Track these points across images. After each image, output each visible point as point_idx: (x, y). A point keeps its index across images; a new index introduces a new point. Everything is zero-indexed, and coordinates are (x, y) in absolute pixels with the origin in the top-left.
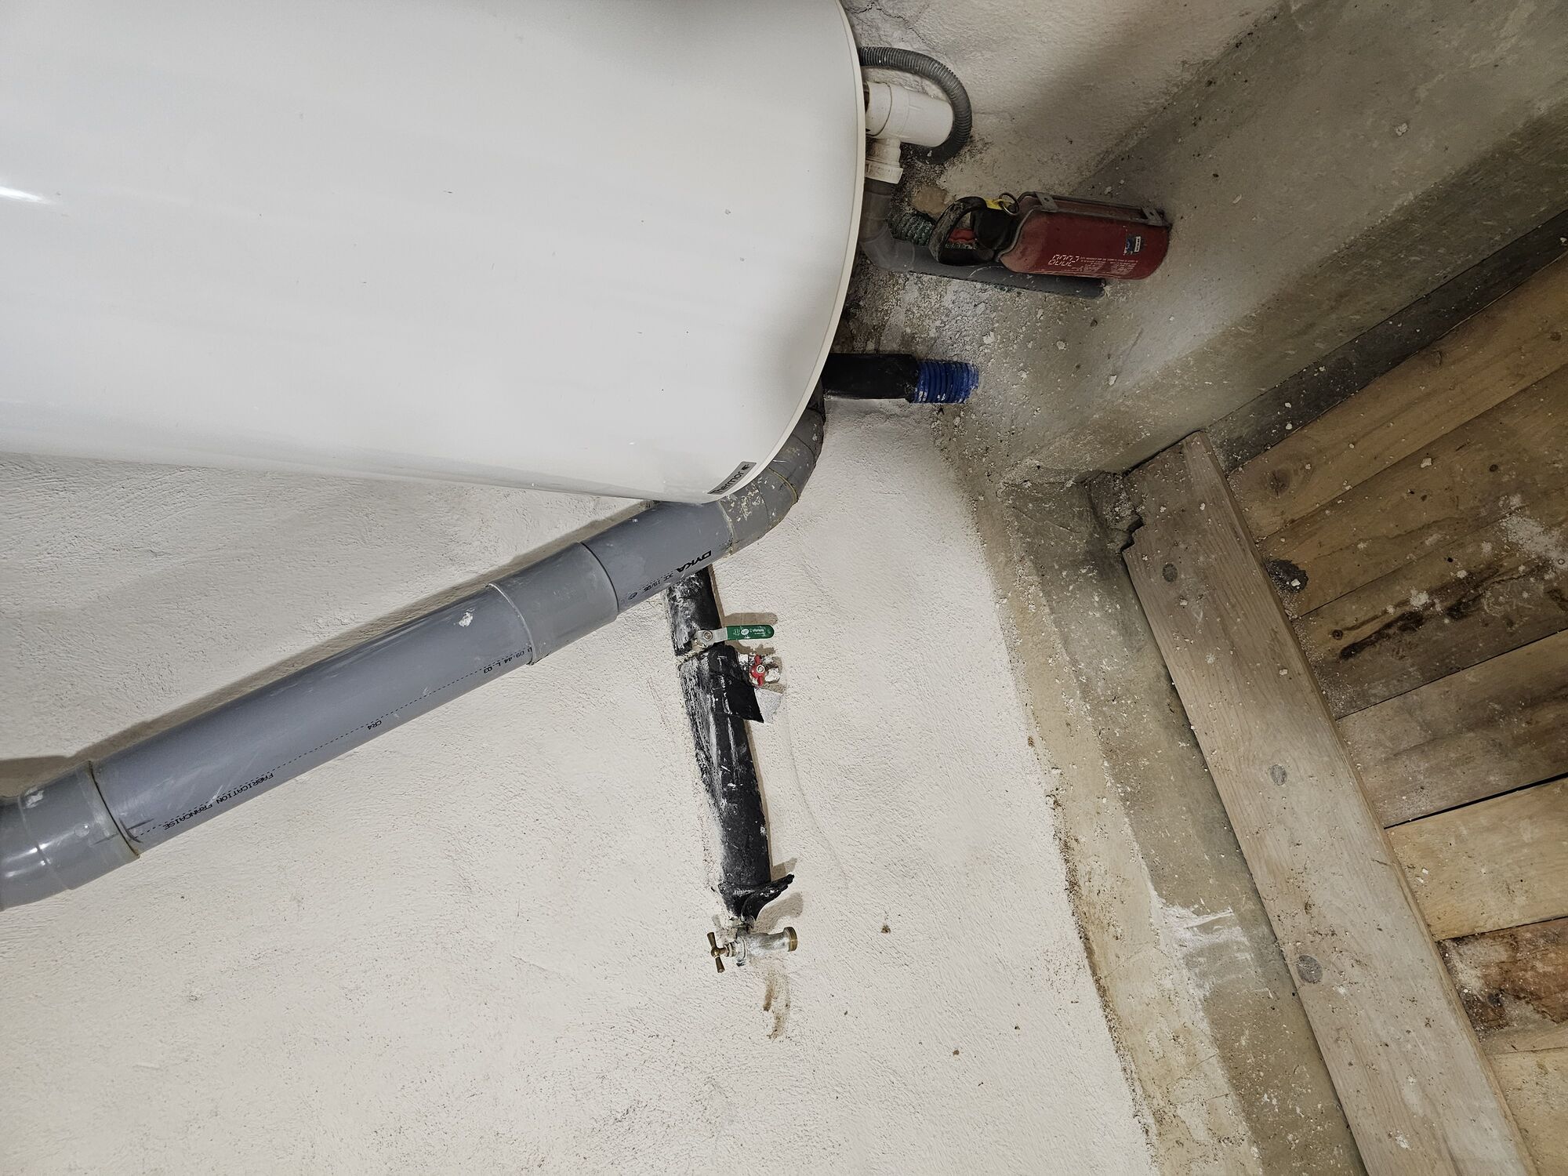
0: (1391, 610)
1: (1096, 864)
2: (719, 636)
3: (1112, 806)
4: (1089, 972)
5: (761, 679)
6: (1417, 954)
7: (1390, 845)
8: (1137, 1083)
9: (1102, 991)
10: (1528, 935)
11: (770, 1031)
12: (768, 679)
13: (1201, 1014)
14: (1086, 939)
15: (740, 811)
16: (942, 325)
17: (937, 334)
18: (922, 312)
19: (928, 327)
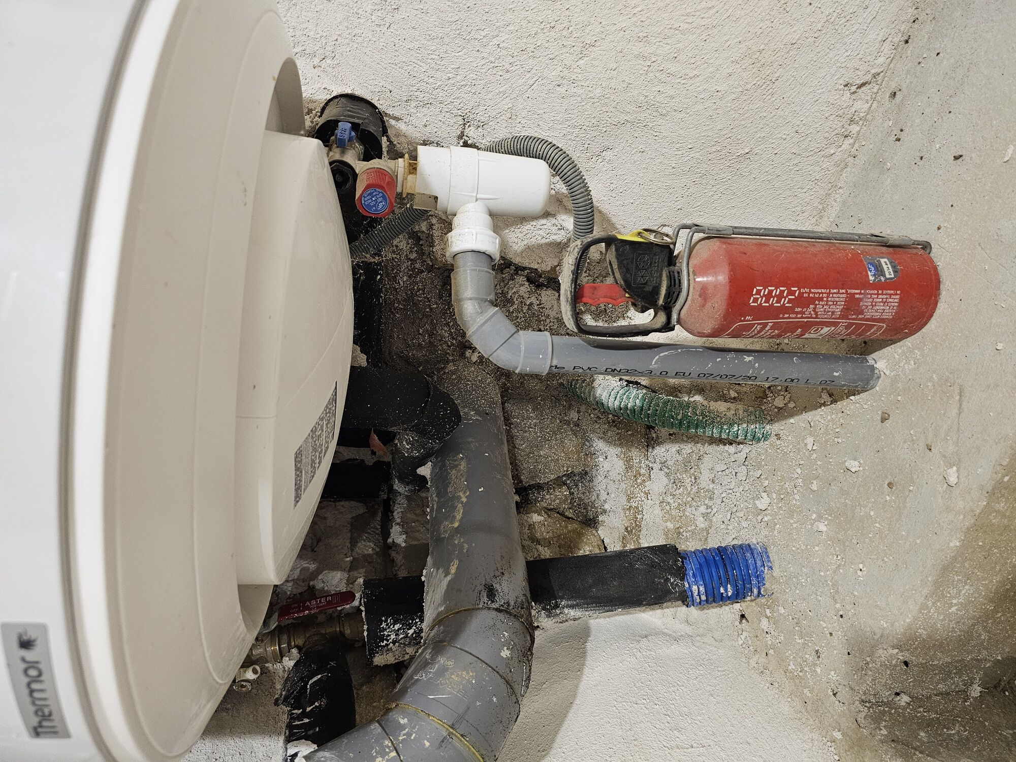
16: (709, 510)
17: (707, 523)
18: (679, 501)
19: (693, 516)
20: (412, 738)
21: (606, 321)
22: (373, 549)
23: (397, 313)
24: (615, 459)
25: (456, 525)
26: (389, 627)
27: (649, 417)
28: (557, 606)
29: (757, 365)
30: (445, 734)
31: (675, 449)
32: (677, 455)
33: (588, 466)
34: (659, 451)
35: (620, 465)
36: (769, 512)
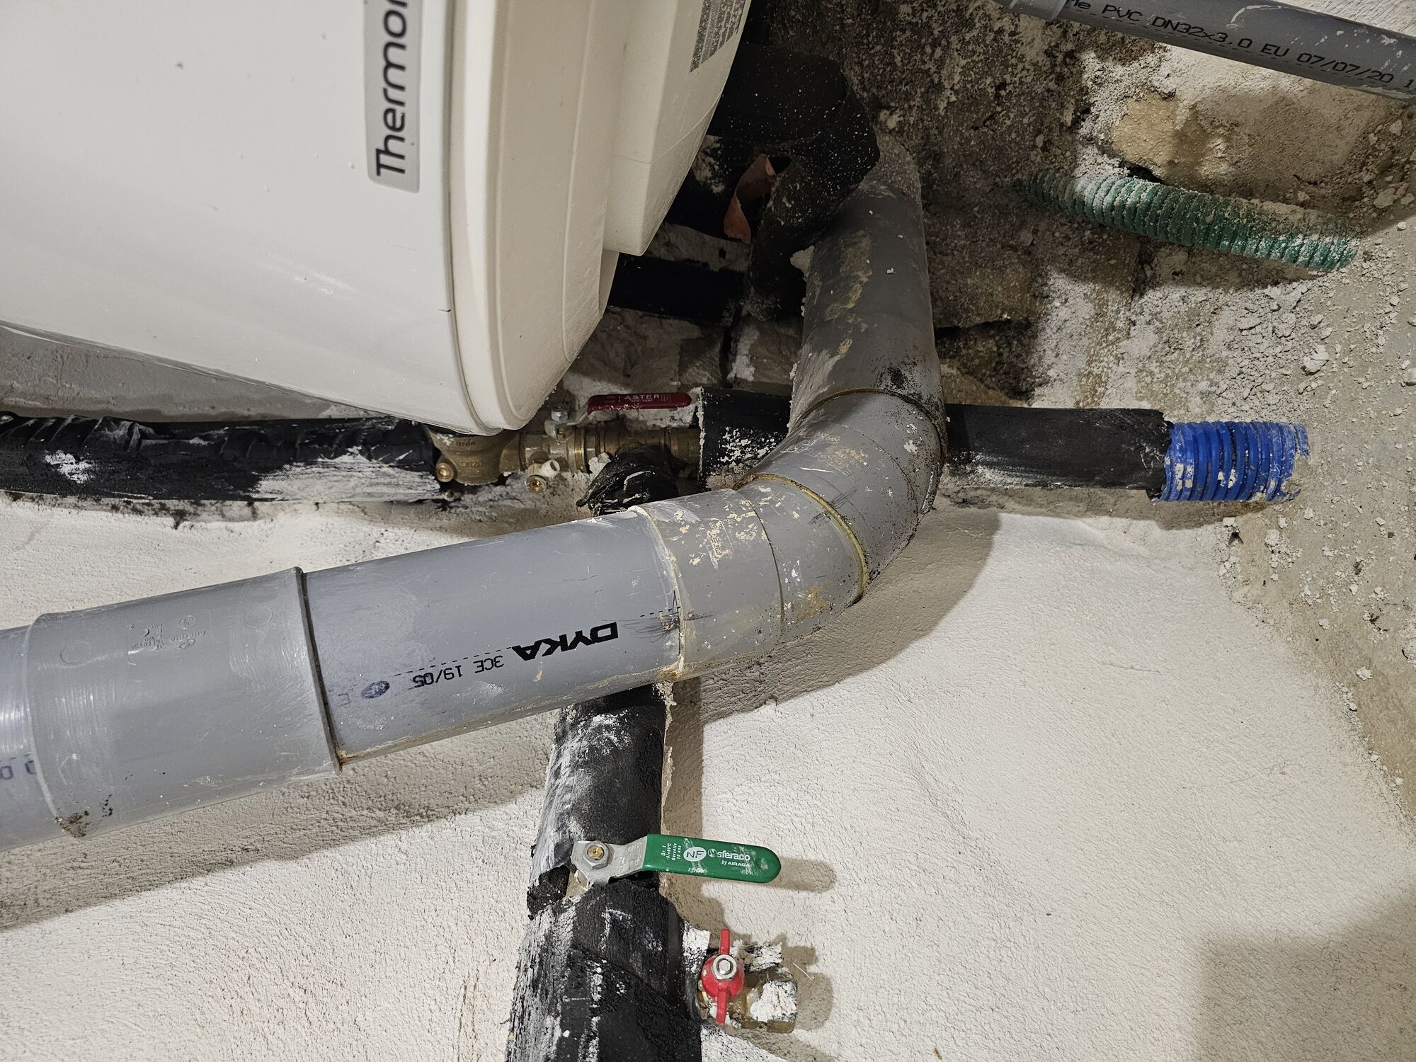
16: (1214, 389)
17: (1205, 407)
18: (1169, 371)
19: (1185, 396)
20: (777, 506)
21: (1120, 60)
22: (708, 379)
23: (792, 29)
24: (1080, 301)
25: (851, 305)
26: (734, 441)
27: (1157, 221)
28: (968, 460)
29: (1400, 53)
30: (821, 511)
31: (1178, 295)
32: (1181, 303)
33: (1034, 313)
34: (1152, 297)
35: (1086, 310)
36: (1322, 374)
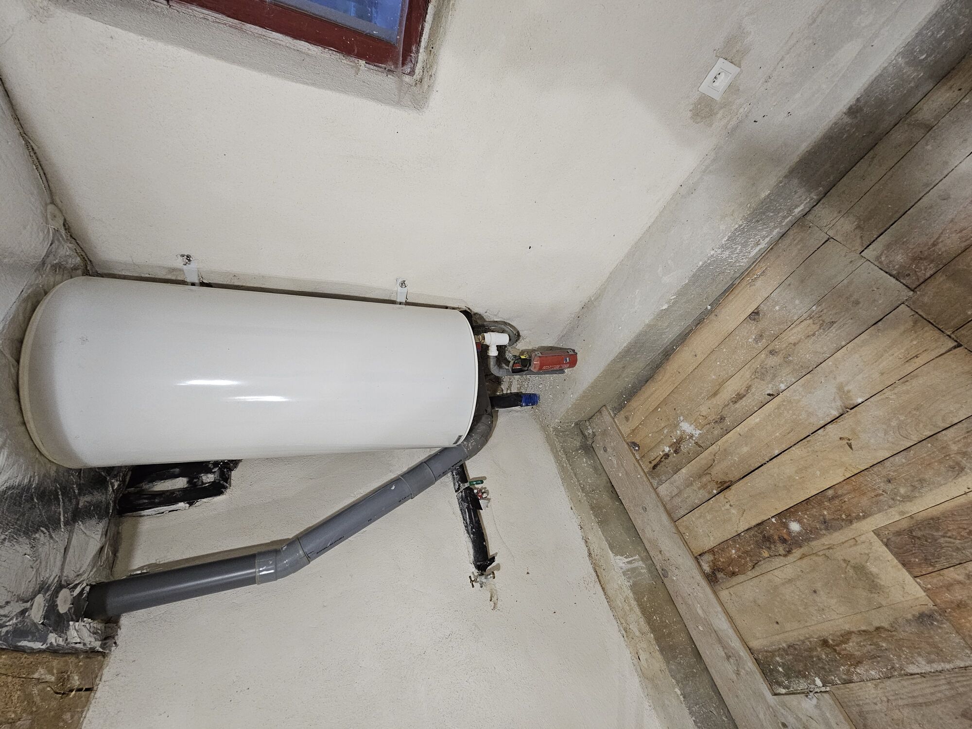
0: (661, 453)
1: (595, 547)
2: (467, 485)
3: (595, 526)
4: (599, 583)
5: (481, 497)
6: (690, 563)
7: (677, 527)
8: (618, 620)
9: (603, 589)
10: (716, 550)
11: (492, 608)
12: (484, 497)
13: (630, 591)
14: (596, 572)
15: (477, 538)
16: (528, 383)
